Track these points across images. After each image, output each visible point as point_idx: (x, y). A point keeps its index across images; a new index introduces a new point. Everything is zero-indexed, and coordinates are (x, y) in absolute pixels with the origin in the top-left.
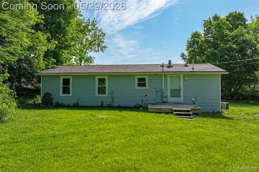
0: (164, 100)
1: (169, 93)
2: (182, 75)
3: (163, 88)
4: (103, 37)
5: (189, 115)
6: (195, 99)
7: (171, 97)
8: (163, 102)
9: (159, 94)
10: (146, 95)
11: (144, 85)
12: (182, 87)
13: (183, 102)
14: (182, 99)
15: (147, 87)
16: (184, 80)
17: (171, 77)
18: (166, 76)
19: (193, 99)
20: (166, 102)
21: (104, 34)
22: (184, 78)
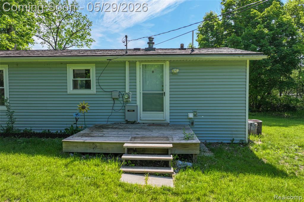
0: (130, 117)
1: (139, 102)
2: (168, 63)
3: (127, 91)
4: (88, 27)
5: (165, 164)
6: (195, 115)
7: (143, 111)
8: (128, 122)
9: (118, 105)
10: (83, 108)
11: (88, 85)
12: (167, 89)
13: (168, 121)
14: (166, 115)
15: (93, 90)
16: (172, 74)
17: (145, 66)
18: (133, 64)
19: (191, 115)
20: (134, 123)
21: (90, 23)
22: (170, 70)
